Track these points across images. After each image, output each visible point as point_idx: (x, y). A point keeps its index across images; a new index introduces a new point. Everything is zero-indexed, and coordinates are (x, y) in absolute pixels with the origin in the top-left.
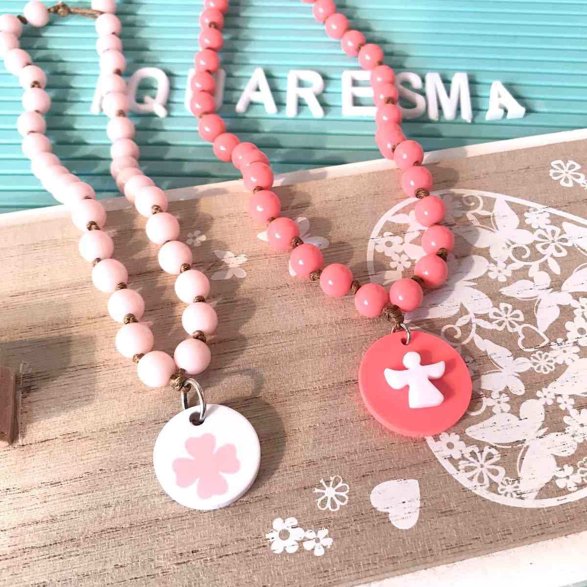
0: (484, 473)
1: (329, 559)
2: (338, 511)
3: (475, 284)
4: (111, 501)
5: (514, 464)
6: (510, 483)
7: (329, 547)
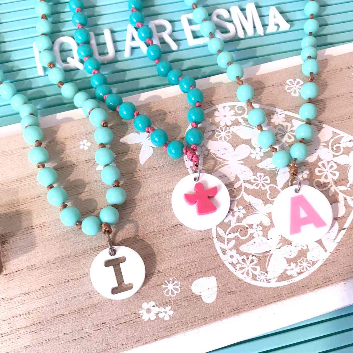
0: (249, 270)
1: (172, 321)
2: (175, 296)
3: (244, 162)
4: (57, 301)
5: (264, 264)
6: (263, 274)
7: (172, 315)
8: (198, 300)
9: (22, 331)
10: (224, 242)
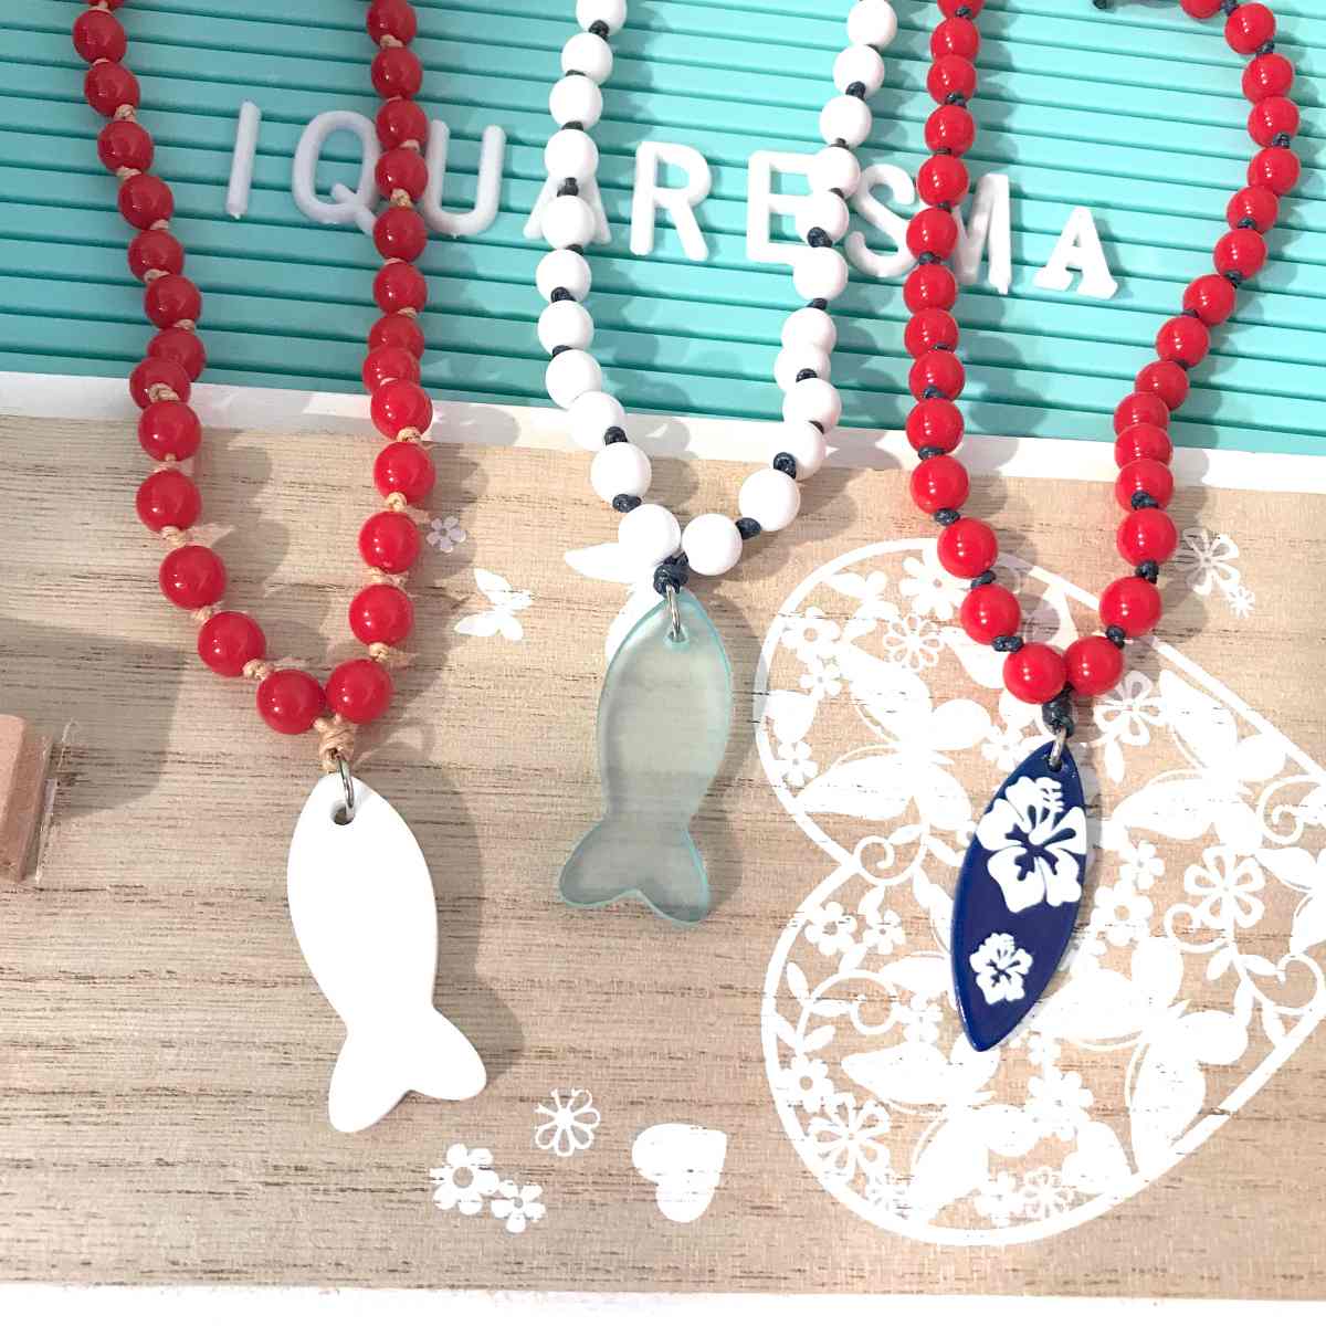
0: (850, 1151)
1: (530, 1243)
2: (570, 1157)
3: (952, 762)
5: (909, 1147)
6: (892, 1181)
7: (535, 1221)
8: (642, 1196)
9: (24, 1103)
10: (794, 1023)
